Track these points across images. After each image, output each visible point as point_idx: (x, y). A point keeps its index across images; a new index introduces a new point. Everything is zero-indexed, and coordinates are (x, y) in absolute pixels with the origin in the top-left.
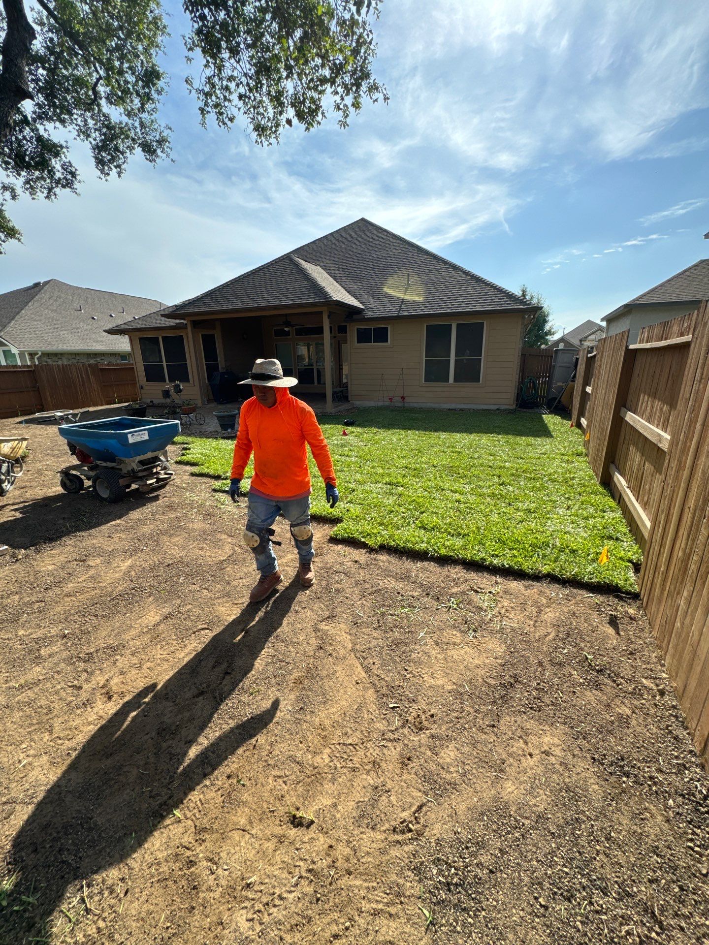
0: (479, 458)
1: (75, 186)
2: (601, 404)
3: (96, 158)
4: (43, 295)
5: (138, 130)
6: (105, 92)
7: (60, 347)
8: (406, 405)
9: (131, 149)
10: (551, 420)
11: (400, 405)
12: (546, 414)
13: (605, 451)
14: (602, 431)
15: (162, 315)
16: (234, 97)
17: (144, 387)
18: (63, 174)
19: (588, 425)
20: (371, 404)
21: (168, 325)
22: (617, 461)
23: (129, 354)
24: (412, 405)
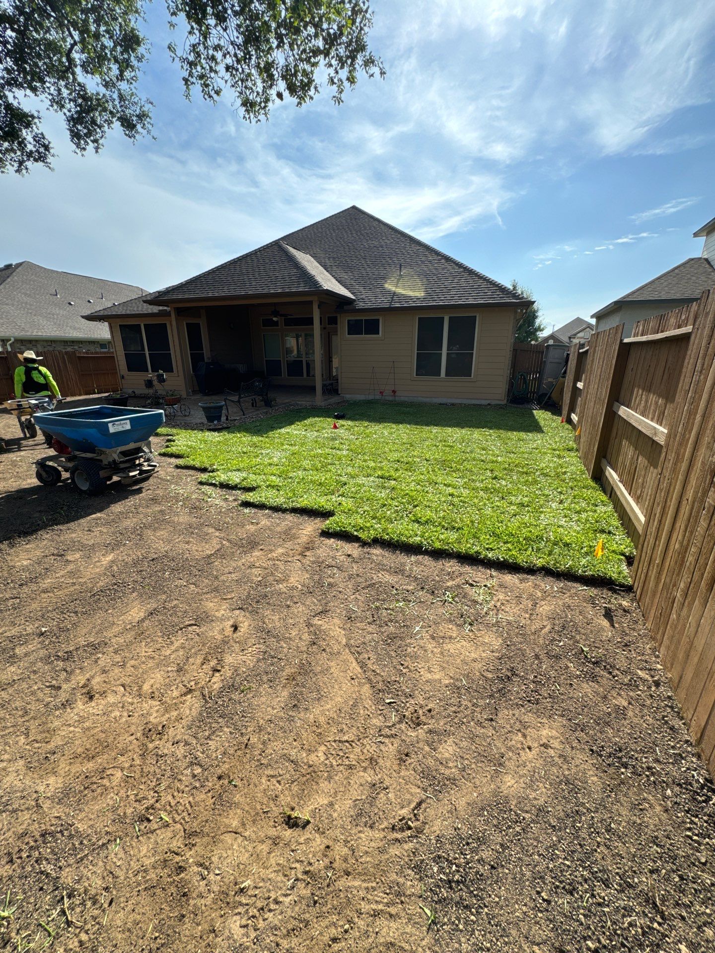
0: (471, 452)
1: (48, 160)
2: (593, 400)
3: (71, 131)
4: (16, 278)
5: (117, 102)
6: (80, 59)
7: (35, 333)
8: (397, 399)
9: (110, 123)
10: (541, 416)
11: (391, 398)
12: (536, 409)
13: (596, 446)
14: (594, 426)
15: (145, 302)
16: (221, 68)
17: (126, 377)
18: (35, 146)
19: (579, 421)
20: (361, 397)
21: (150, 312)
22: (608, 456)
23: (109, 342)
24: (403, 399)
